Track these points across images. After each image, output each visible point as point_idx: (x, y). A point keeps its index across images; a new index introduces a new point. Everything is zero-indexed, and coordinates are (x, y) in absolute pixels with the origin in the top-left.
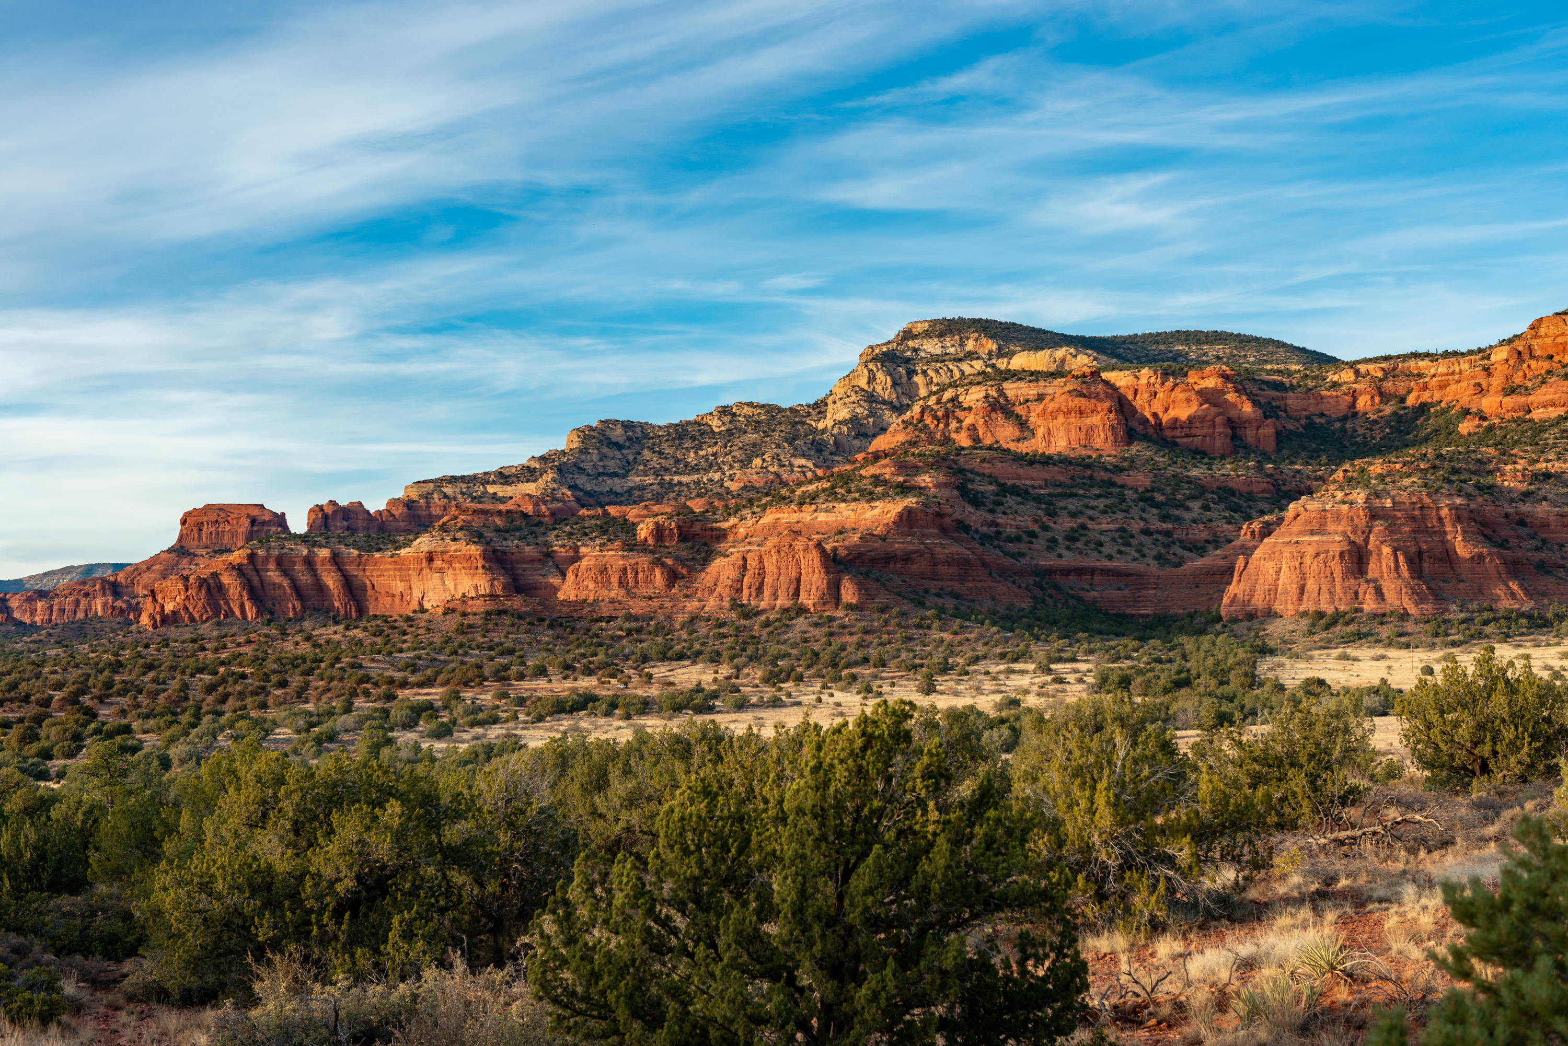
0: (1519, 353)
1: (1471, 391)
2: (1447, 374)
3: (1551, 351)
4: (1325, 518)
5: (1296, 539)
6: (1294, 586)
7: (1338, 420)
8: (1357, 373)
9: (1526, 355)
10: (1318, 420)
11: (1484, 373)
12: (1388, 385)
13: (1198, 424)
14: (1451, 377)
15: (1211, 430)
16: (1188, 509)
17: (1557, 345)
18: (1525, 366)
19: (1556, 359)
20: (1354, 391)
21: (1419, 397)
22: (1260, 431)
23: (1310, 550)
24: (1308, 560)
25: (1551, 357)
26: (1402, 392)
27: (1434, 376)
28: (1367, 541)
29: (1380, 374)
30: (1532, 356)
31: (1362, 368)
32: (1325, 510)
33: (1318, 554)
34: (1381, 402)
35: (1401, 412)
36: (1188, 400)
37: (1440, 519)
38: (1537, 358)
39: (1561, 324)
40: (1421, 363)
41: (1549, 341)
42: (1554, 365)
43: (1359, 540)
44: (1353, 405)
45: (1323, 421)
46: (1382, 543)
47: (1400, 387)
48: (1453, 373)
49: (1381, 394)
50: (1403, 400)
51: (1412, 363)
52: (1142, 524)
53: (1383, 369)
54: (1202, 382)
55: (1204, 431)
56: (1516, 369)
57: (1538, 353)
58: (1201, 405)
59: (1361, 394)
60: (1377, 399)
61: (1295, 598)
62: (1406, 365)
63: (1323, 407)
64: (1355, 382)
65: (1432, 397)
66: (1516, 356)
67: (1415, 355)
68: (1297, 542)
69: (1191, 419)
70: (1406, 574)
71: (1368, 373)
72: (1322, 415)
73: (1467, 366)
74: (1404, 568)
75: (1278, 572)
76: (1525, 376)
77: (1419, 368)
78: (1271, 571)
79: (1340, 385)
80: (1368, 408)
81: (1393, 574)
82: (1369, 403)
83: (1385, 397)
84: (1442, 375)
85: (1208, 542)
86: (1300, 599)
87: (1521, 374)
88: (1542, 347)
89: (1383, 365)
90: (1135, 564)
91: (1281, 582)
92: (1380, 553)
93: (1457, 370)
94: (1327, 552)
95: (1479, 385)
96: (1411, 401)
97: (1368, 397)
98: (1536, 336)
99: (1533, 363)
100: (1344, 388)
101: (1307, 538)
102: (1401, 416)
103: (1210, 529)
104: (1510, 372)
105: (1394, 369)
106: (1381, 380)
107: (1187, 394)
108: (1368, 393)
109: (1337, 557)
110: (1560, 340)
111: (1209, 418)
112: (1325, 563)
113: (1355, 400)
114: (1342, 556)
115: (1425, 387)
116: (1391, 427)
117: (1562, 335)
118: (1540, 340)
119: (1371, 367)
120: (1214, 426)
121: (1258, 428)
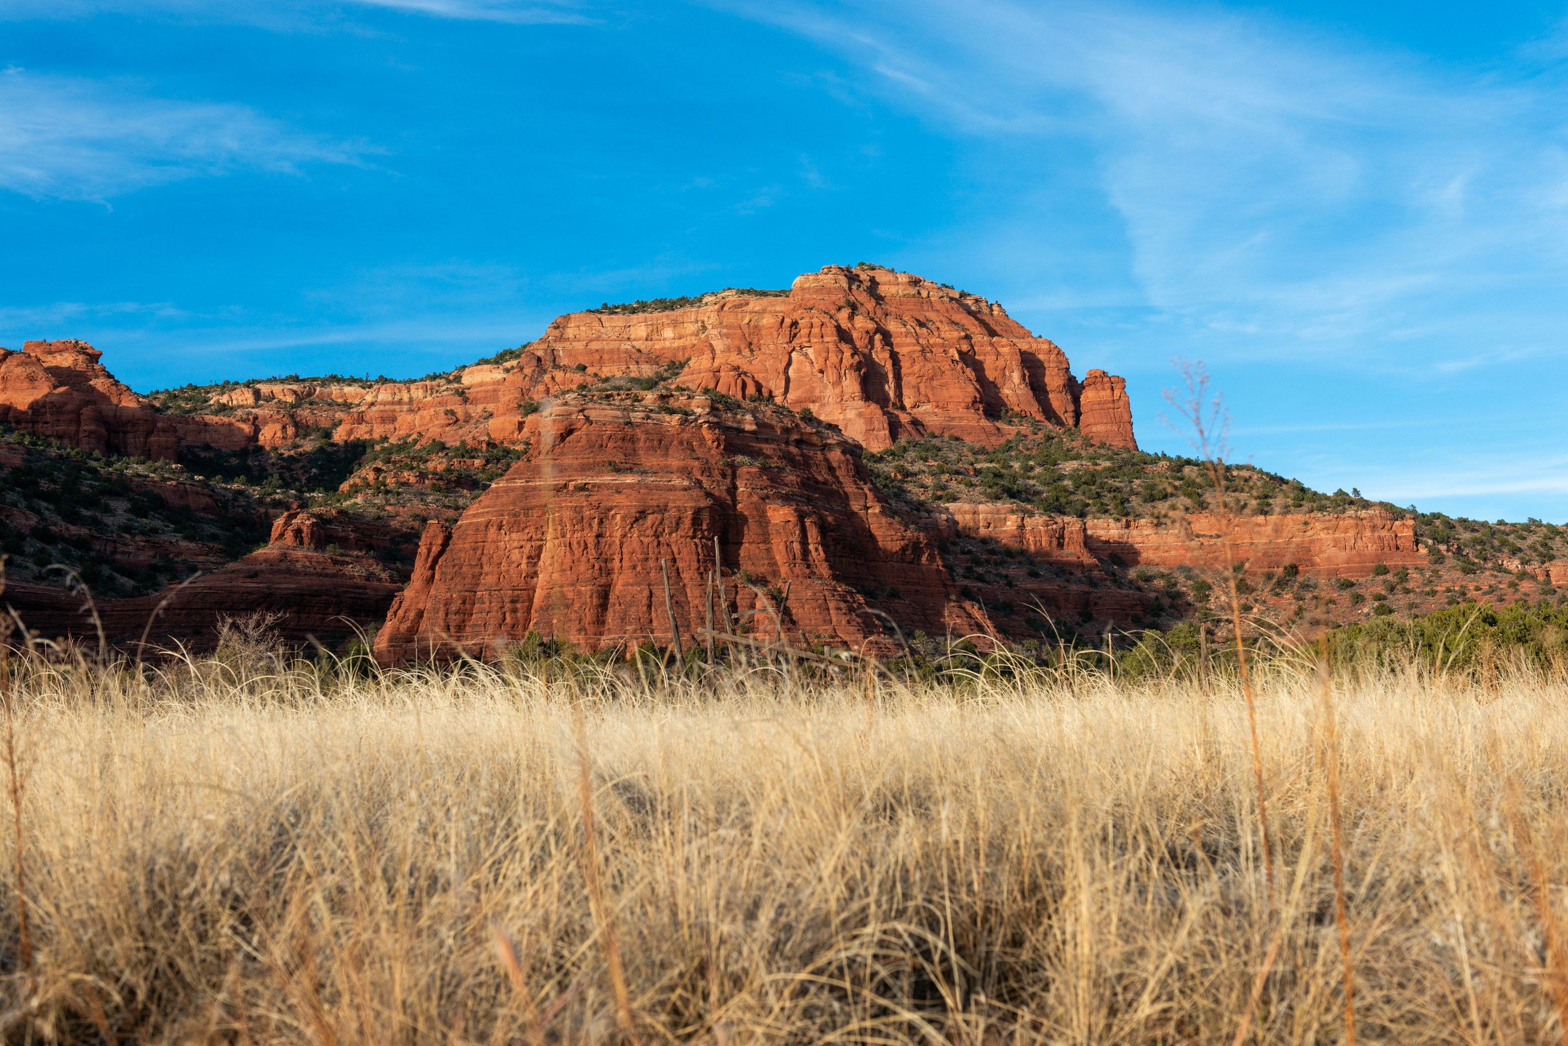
0: (539, 359)
1: (442, 420)
2: (392, 403)
3: (583, 361)
4: (633, 440)
5: (580, 481)
6: (586, 589)
7: (235, 454)
8: (257, 394)
9: (548, 364)
10: (203, 454)
11: (458, 398)
12: (304, 413)
13: (48, 417)
14: (397, 407)
15: (73, 428)
16: (107, 510)
17: (591, 352)
18: (547, 377)
19: (590, 370)
20: (256, 418)
21: (351, 432)
22: (153, 439)
23: (626, 504)
24: (616, 528)
25: (583, 368)
26: (324, 424)
27: (372, 404)
28: (732, 490)
29: (290, 399)
30: (556, 366)
31: (264, 389)
32: (629, 423)
33: (642, 515)
34: (297, 435)
35: (329, 449)
36: (32, 379)
37: (831, 469)
38: (565, 369)
39: (596, 324)
40: (347, 389)
41: (579, 346)
42: (589, 379)
43: (720, 490)
44: (255, 438)
45: (211, 454)
46: (764, 498)
47: (323, 418)
48: (400, 402)
49: (296, 425)
50: (328, 435)
51: (334, 389)
52: (34, 520)
53: (295, 392)
54: (49, 358)
55: (61, 428)
56: (535, 381)
57: (564, 361)
58: (55, 387)
59: (265, 423)
60: (291, 431)
61: (589, 617)
62: (327, 390)
63: (207, 437)
64: (256, 406)
65: (371, 432)
66: (534, 363)
67: (335, 379)
68: (583, 488)
69: (36, 408)
70: (824, 570)
71: (272, 397)
72: (207, 447)
73: (420, 394)
74: (817, 554)
75: (534, 558)
76: (547, 391)
77: (343, 395)
78: (515, 555)
79: (232, 409)
80: (278, 442)
81: (800, 569)
82: (279, 434)
83: (303, 430)
84: (384, 403)
85: (154, 568)
86: (600, 621)
87: (541, 388)
88: (570, 354)
89: (295, 387)
90: (42, 586)
91: (542, 579)
92: (763, 522)
93: (406, 398)
94: (662, 509)
95: (452, 413)
96: (339, 436)
97: (278, 427)
98: (561, 339)
99: (559, 375)
100: (239, 412)
101: (607, 479)
102: (330, 454)
103: (155, 546)
104: (526, 384)
105: (310, 394)
106: (293, 406)
107: (29, 370)
108: (278, 421)
109: (687, 522)
110: (594, 346)
111: (69, 407)
112: (657, 536)
113: (257, 430)
114: (696, 521)
115: (361, 419)
116: (320, 467)
117: (598, 339)
118: (567, 344)
119: (277, 388)
120: (78, 423)
121: (149, 433)
